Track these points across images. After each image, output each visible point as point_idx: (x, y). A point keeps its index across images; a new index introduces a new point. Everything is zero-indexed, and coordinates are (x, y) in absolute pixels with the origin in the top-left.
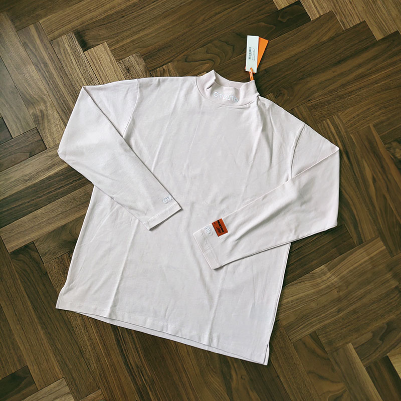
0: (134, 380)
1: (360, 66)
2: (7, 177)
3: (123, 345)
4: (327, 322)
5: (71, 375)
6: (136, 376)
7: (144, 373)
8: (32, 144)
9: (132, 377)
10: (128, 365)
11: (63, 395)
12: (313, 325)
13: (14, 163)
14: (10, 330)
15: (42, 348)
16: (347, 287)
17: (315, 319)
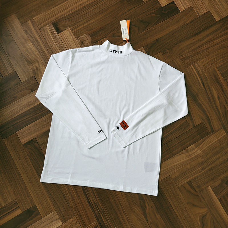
0: (93, 210)
1: (208, 36)
2: (19, 104)
3: (87, 192)
4: (196, 175)
5: (59, 209)
6: (94, 209)
7: (98, 206)
8: (32, 85)
9: (92, 209)
10: (90, 202)
11: (55, 220)
12: (189, 178)
13: (23, 96)
14: (26, 186)
15: (43, 195)
16: (206, 156)
17: (190, 174)
